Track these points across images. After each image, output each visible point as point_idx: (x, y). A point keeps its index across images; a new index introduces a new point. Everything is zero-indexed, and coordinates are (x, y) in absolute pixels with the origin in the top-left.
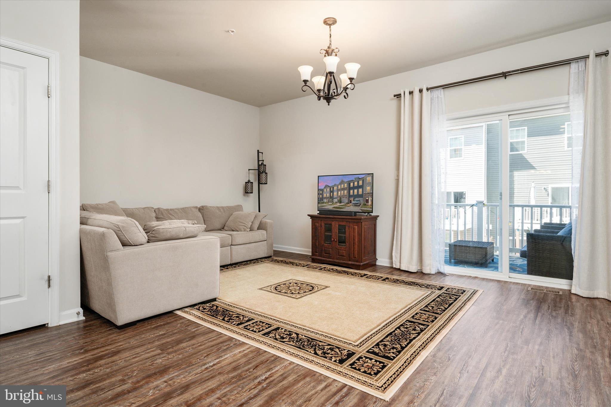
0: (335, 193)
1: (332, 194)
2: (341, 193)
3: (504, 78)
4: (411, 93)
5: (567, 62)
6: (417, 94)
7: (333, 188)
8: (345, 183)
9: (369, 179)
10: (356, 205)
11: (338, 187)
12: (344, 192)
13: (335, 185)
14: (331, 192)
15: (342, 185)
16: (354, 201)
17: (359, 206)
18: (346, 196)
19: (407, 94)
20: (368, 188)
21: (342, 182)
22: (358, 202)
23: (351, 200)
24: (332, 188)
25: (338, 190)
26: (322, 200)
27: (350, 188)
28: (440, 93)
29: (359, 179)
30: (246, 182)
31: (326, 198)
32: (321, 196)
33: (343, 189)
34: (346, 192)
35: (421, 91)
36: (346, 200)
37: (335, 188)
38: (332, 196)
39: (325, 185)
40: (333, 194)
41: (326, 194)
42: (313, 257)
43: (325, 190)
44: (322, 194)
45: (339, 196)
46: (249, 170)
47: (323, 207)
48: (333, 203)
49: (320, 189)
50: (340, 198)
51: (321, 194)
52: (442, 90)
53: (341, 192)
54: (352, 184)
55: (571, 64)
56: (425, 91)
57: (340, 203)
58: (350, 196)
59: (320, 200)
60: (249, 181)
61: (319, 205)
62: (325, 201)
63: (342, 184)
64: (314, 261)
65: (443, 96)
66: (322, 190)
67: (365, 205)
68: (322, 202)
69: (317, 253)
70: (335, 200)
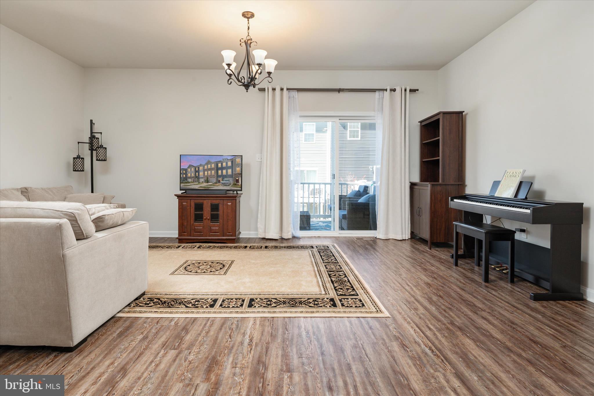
0: (201, 174)
1: (197, 174)
2: (208, 174)
3: (338, 92)
4: (274, 89)
5: (374, 90)
6: (278, 91)
7: (199, 168)
8: (213, 164)
9: (238, 160)
10: (224, 184)
11: (204, 167)
12: (211, 172)
13: (201, 165)
14: (196, 171)
15: (209, 166)
16: (223, 181)
17: (229, 185)
18: (214, 176)
19: (270, 90)
20: (238, 169)
21: (208, 163)
22: (228, 182)
23: (220, 180)
24: (197, 168)
25: (204, 170)
26: (186, 180)
27: (218, 169)
28: (295, 94)
29: (228, 160)
30: (74, 158)
31: (190, 178)
32: (184, 175)
33: (211, 169)
34: (213, 172)
35: (282, 89)
36: (214, 180)
37: (201, 168)
38: (197, 175)
39: (189, 165)
40: (199, 174)
41: (191, 173)
42: (181, 237)
43: (189, 170)
44: (186, 174)
45: (206, 176)
46: (79, 143)
47: (187, 187)
48: (199, 183)
49: (182, 169)
50: (207, 178)
51: (184, 174)
52: (296, 92)
53: (208, 172)
54: (220, 165)
55: (376, 92)
56: (285, 90)
57: (207, 183)
58: (218, 176)
59: (183, 179)
60: (78, 157)
61: (182, 185)
62: (190, 180)
63: (209, 164)
64: (181, 240)
65: (297, 97)
66: (186, 170)
67: (236, 185)
68: (186, 181)
69: (185, 232)
70: (202, 180)
